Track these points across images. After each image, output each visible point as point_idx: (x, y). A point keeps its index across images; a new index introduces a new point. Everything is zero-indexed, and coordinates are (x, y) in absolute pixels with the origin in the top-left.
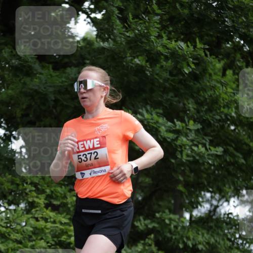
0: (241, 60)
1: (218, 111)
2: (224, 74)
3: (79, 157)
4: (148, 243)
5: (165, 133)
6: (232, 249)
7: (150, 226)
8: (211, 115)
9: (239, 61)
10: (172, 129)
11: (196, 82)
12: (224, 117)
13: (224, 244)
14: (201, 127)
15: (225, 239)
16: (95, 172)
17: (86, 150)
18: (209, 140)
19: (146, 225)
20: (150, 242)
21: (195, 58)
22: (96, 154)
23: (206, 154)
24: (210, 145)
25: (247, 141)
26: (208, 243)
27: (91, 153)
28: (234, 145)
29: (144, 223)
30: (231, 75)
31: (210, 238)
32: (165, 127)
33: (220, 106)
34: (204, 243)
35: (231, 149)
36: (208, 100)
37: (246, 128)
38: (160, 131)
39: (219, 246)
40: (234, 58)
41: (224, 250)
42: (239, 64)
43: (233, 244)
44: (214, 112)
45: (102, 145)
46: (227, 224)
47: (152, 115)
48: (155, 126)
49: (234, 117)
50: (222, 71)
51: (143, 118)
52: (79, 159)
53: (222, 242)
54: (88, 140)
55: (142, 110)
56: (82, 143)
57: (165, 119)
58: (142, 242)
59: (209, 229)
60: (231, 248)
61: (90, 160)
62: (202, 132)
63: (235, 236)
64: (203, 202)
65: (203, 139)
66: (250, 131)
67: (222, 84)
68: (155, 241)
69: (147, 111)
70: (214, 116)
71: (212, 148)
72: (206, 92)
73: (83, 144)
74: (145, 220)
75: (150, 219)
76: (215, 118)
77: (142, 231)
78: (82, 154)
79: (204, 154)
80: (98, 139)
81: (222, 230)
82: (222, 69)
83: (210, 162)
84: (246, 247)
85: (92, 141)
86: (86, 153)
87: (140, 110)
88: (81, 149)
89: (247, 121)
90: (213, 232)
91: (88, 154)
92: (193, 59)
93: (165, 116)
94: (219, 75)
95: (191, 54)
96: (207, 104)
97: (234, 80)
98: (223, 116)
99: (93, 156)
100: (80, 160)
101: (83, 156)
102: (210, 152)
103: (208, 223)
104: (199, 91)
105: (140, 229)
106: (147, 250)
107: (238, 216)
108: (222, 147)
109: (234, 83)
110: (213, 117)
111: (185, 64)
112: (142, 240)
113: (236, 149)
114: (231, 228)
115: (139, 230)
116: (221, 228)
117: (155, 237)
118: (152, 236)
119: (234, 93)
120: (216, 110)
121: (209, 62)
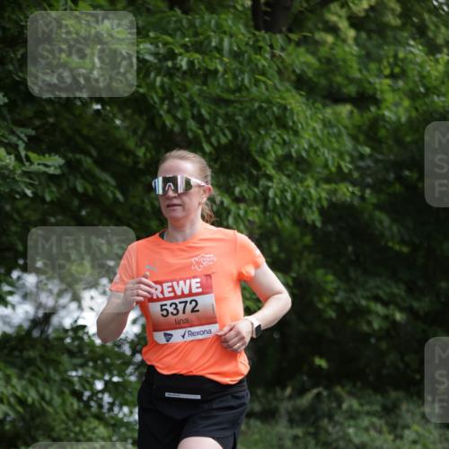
3: (164, 307)
6: (84, 418)
13: (64, 403)
14: (6, 100)
15: (67, 391)
16: (192, 334)
17: (176, 297)
18: (27, 136)
22: (194, 303)
23: (19, 172)
24: (28, 148)
25: (131, 144)
26: (22, 402)
27: (186, 302)
28: (94, 153)
31: (25, 389)
34: (12, 400)
35: (88, 162)
37: (129, 112)
39: (50, 410)
41: (63, 422)
43: (87, 406)
45: (206, 289)
46: (72, 354)
52: (162, 310)
53: (57, 400)
54: (181, 279)
56: (170, 284)
59: (25, 366)
60: (80, 416)
61: (184, 312)
62: (8, 117)
63: (92, 385)
64: (11, 293)
65: (13, 133)
66: (137, 117)
71: (33, 156)
73: (172, 287)
78: (169, 302)
79: (13, 171)
80: (198, 280)
81: (57, 370)
83: (29, 192)
85: (188, 281)
86: (177, 301)
88: (167, 295)
90: (34, 374)
91: (180, 303)
99: (189, 307)
100: (165, 313)
101: (171, 306)
102: (27, 167)
103: (21, 351)
108: (64, 156)
113: (102, 163)
114: (83, 366)
116: (56, 364)
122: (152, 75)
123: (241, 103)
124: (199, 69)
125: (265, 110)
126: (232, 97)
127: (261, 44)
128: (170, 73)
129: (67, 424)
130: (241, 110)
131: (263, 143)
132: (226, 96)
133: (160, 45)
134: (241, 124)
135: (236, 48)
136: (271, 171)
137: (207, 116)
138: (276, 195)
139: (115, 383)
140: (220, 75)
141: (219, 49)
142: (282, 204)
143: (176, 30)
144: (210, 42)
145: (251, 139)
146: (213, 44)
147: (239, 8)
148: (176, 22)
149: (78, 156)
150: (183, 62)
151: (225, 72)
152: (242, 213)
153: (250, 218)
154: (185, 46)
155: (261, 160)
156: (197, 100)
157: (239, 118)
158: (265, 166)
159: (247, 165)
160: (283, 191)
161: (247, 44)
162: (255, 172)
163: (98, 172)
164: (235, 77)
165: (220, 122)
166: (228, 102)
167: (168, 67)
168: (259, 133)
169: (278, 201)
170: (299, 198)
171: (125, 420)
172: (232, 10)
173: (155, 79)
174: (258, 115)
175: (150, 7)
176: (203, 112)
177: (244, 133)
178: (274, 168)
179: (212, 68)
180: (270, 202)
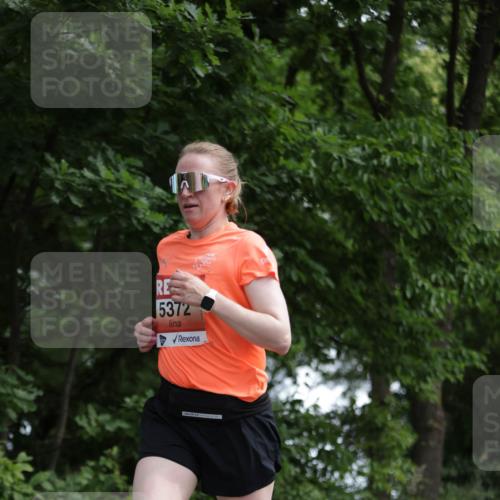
0: (331, 49)
1: (274, 166)
2: (290, 82)
3: (162, 306)
4: (105, 466)
5: (148, 213)
6: (301, 483)
7: (110, 428)
8: (256, 173)
9: (326, 51)
10: (164, 204)
11: (221, 97)
12: (286, 180)
15: (285, 459)
16: (182, 340)
19: (101, 426)
20: (109, 464)
21: (222, 41)
25: (340, 236)
28: (308, 245)
29: (97, 421)
30: (308, 83)
32: (148, 198)
33: (278, 154)
35: (302, 254)
36: (249, 139)
37: (337, 207)
38: (135, 210)
40: (316, 43)
42: (326, 59)
43: (303, 472)
44: (263, 169)
46: (290, 425)
47: (118, 171)
48: (124, 196)
49: (310, 180)
50: (285, 73)
51: (97, 178)
52: (160, 309)
55: (95, 157)
57: (148, 180)
58: (92, 463)
60: (297, 481)
61: (178, 314)
63: (306, 453)
66: (346, 213)
67: (283, 103)
68: (120, 463)
69: (107, 162)
70: (264, 178)
72: (245, 121)
74: (98, 413)
75: (111, 412)
76: (264, 182)
77: (92, 437)
78: (166, 301)
82: (286, 68)
84: (333, 480)
87: (90, 159)
89: (341, 191)
91: (175, 303)
92: (217, 44)
93: (149, 175)
94: (280, 84)
95: (211, 31)
96: (249, 148)
97: (313, 95)
98: (284, 176)
99: (183, 309)
100: (162, 312)
101: (167, 305)
104: (228, 118)
105: (87, 433)
106: (102, 483)
107: (316, 407)
108: (281, 249)
109: (314, 102)
110: (259, 180)
111: (197, 56)
112: (92, 459)
113: (315, 254)
114: (299, 435)
115: (85, 437)
117: (122, 452)
118: (115, 450)
119: (309, 125)
120: (268, 162)
121: (256, 52)
122: (360, 173)
123: (438, 197)
124: (402, 165)
125: (461, 203)
126: (431, 192)
127: (456, 140)
128: (376, 171)
129: (284, 487)
130: (439, 203)
131: (460, 232)
132: (425, 191)
133: (366, 146)
134: (439, 216)
135: (433, 145)
136: (465, 258)
137: (409, 209)
138: (470, 280)
139: (328, 452)
140: (420, 169)
141: (419, 147)
142: (476, 289)
143: (379, 133)
144: (411, 141)
145: (448, 231)
146: (414, 142)
147: (435, 114)
148: (380, 126)
149: (293, 249)
150: (387, 160)
151: (424, 165)
152: (442, 295)
153: (449, 301)
154: (388, 146)
155: (457, 249)
156: (400, 195)
157: (437, 211)
158: (461, 254)
159: (444, 254)
160: (477, 277)
161: (444, 141)
162: (451, 260)
163: (312, 263)
164: (434, 170)
165: (420, 214)
166: (427, 197)
167: (374, 166)
168: (455, 224)
169: (472, 286)
170: (491, 283)
171: (337, 484)
172: (429, 117)
173: (362, 176)
174: (454, 207)
175: (356, 116)
176: (406, 206)
177: (442, 225)
178: (469, 256)
179: (413, 163)
180: (465, 287)
